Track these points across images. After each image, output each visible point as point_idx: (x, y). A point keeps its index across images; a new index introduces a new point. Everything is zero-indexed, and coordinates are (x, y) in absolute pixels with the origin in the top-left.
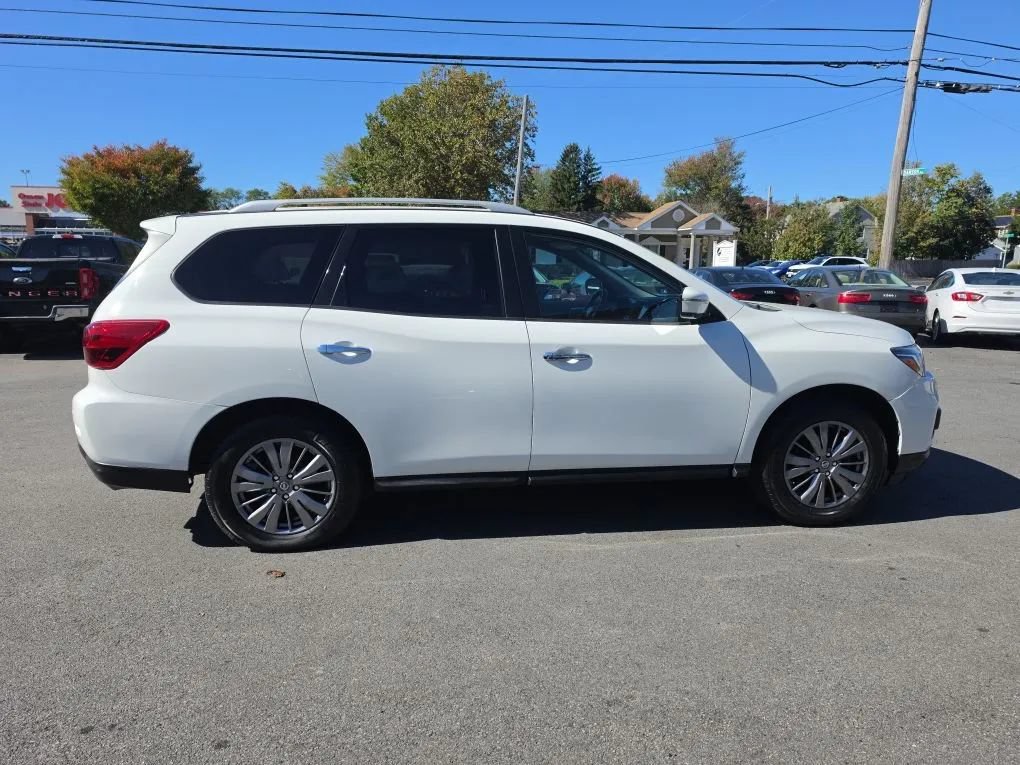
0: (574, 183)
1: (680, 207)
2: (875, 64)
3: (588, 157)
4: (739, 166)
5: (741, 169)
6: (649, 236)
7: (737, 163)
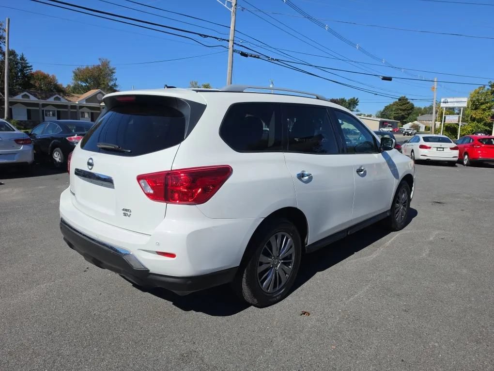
0: (15, 73)
1: (100, 93)
2: (218, 39)
3: (22, 59)
4: (114, 74)
5: (115, 76)
6: (84, 107)
7: (113, 73)
